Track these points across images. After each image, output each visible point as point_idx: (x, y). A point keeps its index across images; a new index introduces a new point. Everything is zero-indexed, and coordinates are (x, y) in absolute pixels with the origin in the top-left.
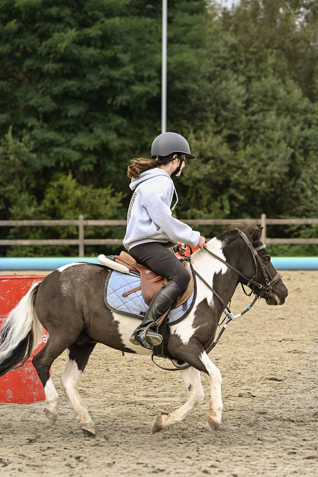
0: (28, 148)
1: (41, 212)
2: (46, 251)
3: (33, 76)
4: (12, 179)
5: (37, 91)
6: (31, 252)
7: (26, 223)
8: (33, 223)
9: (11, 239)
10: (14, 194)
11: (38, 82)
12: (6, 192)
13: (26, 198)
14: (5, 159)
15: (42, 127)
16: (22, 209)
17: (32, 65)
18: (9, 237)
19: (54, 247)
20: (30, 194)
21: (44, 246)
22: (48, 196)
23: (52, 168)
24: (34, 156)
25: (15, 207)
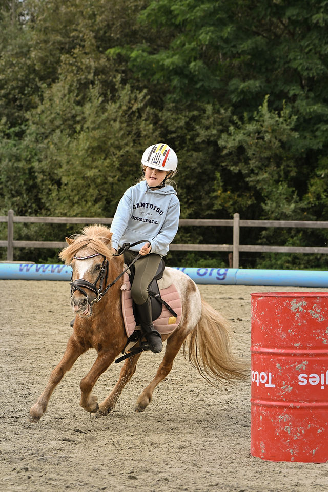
0: (287, 125)
1: (303, 210)
2: (309, 261)
3: (297, 29)
4: (267, 166)
5: (302, 49)
6: (288, 262)
7: (283, 223)
8: (293, 223)
9: (262, 244)
10: (268, 186)
11: (304, 37)
12: (258, 182)
13: (284, 191)
14: (258, 139)
15: (307, 98)
16: (278, 206)
17: (298, 15)
18: (260, 241)
19: (319, 257)
20: (289, 186)
21: (306, 255)
22: (312, 189)
23: (319, 151)
24: (296, 135)
25: (269, 202)
